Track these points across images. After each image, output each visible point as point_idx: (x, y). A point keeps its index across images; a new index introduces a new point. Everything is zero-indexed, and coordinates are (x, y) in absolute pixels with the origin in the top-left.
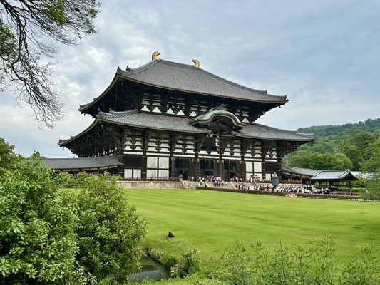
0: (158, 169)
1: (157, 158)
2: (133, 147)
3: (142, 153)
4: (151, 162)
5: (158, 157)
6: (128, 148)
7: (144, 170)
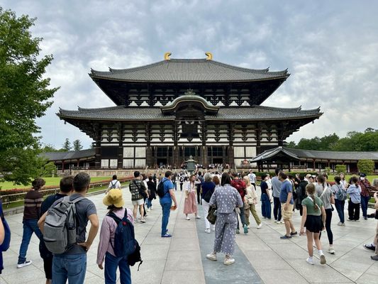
0: (134, 158)
1: (133, 148)
2: (110, 140)
3: (118, 145)
4: (127, 152)
5: (135, 147)
6: (105, 140)
7: (120, 160)
